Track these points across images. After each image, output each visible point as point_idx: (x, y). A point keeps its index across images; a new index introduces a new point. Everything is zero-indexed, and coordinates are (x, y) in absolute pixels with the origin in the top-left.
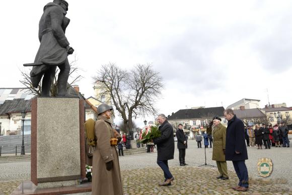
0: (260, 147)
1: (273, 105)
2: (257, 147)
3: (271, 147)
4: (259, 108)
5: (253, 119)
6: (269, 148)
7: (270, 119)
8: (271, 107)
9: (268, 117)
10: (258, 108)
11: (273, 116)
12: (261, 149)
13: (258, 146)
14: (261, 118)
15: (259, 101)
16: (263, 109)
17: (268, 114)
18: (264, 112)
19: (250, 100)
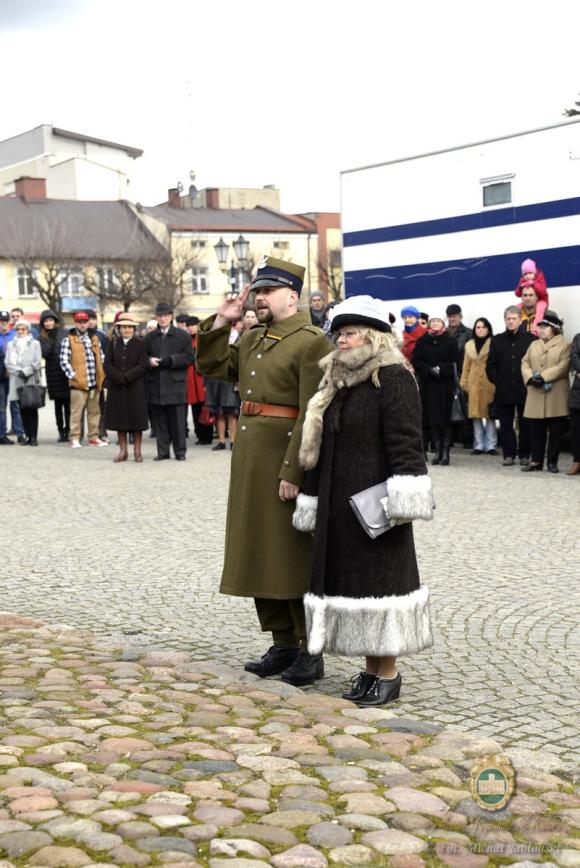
0: (131, 449)
1: (211, 193)
2: (117, 451)
3: (190, 453)
4: (133, 200)
5: (92, 272)
6: (180, 457)
7: (188, 275)
8: (200, 201)
9: (177, 265)
10: (123, 203)
11: (208, 257)
12: (138, 458)
13: (121, 442)
14: (141, 264)
15: (134, 153)
16: (158, 211)
17: (180, 244)
18: (157, 227)
19: (82, 140)
